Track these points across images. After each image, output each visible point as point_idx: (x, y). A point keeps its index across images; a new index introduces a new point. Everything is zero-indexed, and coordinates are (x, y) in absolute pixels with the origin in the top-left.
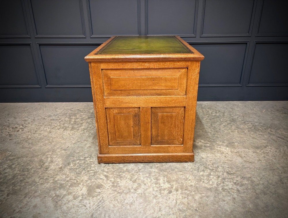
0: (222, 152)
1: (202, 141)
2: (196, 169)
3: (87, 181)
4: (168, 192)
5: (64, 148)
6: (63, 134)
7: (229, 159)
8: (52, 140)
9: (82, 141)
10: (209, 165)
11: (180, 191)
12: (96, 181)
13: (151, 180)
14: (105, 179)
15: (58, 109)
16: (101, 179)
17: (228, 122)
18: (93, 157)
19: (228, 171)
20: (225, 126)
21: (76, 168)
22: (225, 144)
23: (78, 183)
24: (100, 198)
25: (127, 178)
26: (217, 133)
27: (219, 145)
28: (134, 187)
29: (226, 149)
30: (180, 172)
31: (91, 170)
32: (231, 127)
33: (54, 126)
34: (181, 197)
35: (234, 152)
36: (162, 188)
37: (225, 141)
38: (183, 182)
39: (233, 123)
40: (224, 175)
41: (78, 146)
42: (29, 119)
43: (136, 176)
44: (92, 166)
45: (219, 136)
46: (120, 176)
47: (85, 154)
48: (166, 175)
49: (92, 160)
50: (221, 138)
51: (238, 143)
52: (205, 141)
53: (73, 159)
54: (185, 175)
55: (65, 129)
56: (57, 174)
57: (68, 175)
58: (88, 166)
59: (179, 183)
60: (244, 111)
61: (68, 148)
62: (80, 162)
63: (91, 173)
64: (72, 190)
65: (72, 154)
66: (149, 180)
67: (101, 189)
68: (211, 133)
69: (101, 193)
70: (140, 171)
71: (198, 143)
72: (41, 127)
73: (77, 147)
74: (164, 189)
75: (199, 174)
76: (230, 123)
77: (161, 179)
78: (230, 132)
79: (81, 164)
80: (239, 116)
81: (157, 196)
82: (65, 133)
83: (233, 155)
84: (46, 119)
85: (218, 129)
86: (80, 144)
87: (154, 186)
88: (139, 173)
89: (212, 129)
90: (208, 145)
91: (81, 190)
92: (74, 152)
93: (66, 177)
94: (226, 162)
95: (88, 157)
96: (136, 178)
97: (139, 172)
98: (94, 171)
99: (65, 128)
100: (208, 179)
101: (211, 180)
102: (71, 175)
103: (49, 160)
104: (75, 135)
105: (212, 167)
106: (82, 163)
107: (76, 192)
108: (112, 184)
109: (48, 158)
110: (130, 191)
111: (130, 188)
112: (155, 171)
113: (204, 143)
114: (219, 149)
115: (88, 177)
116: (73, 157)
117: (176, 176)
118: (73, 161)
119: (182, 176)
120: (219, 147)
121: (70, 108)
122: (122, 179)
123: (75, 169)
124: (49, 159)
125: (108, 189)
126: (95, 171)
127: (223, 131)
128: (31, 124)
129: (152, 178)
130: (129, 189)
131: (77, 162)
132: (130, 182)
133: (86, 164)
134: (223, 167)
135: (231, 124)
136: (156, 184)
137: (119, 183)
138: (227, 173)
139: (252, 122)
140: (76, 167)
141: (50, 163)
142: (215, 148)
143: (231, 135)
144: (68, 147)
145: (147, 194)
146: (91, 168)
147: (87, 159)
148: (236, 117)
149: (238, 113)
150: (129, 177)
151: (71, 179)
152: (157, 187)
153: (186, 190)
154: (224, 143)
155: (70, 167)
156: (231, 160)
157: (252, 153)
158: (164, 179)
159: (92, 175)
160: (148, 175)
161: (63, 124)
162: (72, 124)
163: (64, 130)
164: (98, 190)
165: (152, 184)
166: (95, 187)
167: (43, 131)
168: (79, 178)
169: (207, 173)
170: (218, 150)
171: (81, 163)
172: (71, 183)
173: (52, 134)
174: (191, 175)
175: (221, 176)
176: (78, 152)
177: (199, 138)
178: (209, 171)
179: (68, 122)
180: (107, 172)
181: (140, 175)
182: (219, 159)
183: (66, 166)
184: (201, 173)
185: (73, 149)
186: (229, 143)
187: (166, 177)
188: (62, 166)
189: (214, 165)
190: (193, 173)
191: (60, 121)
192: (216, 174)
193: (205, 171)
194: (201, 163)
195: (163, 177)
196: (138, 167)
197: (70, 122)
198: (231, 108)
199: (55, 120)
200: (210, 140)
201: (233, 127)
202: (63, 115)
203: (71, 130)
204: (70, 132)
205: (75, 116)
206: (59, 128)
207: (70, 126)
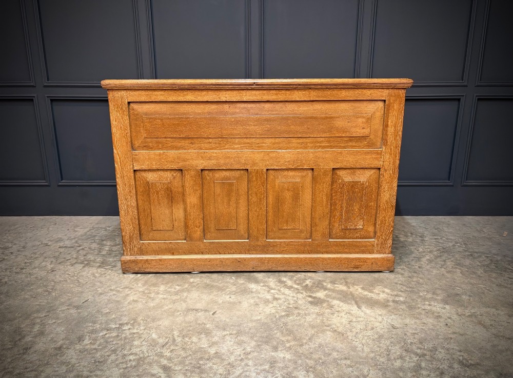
0: (437, 315)
1: (387, 290)
2: (382, 352)
5: (76, 304)
6: (80, 274)
7: (458, 330)
8: (54, 286)
9: (118, 289)
10: (411, 343)
15: (80, 227)
17: (436, 253)
18: (139, 324)
19: (461, 358)
20: (430, 261)
21: (95, 349)
22: (439, 298)
26: (415, 275)
27: (425, 299)
29: (445, 308)
30: (346, 359)
31: (132, 354)
32: (443, 263)
33: (63, 259)
35: (464, 315)
37: (439, 292)
39: (446, 255)
40: (453, 368)
41: (109, 300)
42: (14, 246)
43: (240, 368)
44: (136, 343)
45: (421, 280)
46: (199, 368)
47: (121, 316)
48: (311, 367)
49: (137, 329)
50: (426, 284)
51: (470, 296)
52: (392, 290)
53: (91, 328)
54: (358, 368)
55: (87, 265)
56: (47, 364)
57: (73, 366)
58: (125, 344)
60: (464, 234)
61: (85, 304)
62: (107, 335)
63: (130, 360)
65: (92, 316)
70: (249, 357)
71: (379, 294)
72: (36, 262)
73: (106, 301)
75: (393, 364)
76: (441, 256)
78: (445, 273)
79: (109, 340)
80: (457, 243)
82: (84, 273)
83: (463, 321)
84: (49, 246)
85: (417, 267)
86: (114, 295)
88: (246, 361)
89: (405, 267)
90: (401, 299)
92: (98, 311)
93: (66, 371)
94: (451, 338)
95: (127, 324)
97: (246, 358)
98: (138, 357)
99: (86, 262)
102: (80, 366)
103: (35, 330)
104: (106, 276)
105: (421, 349)
106: (112, 337)
109: (34, 324)
112: (284, 358)
113: (391, 295)
114: (429, 308)
115: (122, 370)
116: (94, 322)
117: (337, 371)
118: (93, 332)
119: (351, 369)
120: (427, 303)
121: (104, 226)
124: (37, 328)
126: (142, 355)
127: (427, 270)
128: (16, 256)
131: (101, 334)
133: (121, 339)
134: (448, 350)
135: (444, 258)
138: (461, 363)
139: (487, 254)
140: (95, 346)
141: (35, 337)
142: (419, 306)
143: (448, 278)
144: (86, 301)
146: (131, 349)
147: (124, 328)
148: (451, 244)
149: (452, 238)
150: (221, 371)
154: (437, 295)
155: (81, 347)
156: (462, 332)
157: (507, 317)
159: (131, 367)
160: (267, 367)
161: (84, 256)
162: (103, 255)
163: (84, 267)
167: (37, 269)
169: (413, 364)
170: (427, 311)
171: (109, 337)
173: (55, 275)
174: (372, 367)
175: (447, 370)
176: (107, 313)
177: (379, 284)
178: (415, 359)
179: (96, 251)
180: (169, 359)
181: (248, 367)
182: (432, 329)
183: (72, 343)
184: (398, 363)
185: (95, 306)
186: (449, 296)
187: (313, 372)
188: (64, 344)
189: (426, 345)
190: (378, 363)
191: (79, 248)
192: (434, 366)
193: (406, 358)
194: (392, 338)
195: (305, 372)
196: (243, 348)
197: (100, 252)
198: (434, 227)
199: (69, 247)
200: (405, 288)
201: (449, 263)
202: (86, 239)
203: (99, 267)
204: (95, 271)
205: (111, 241)
206: (74, 263)
207: (99, 259)
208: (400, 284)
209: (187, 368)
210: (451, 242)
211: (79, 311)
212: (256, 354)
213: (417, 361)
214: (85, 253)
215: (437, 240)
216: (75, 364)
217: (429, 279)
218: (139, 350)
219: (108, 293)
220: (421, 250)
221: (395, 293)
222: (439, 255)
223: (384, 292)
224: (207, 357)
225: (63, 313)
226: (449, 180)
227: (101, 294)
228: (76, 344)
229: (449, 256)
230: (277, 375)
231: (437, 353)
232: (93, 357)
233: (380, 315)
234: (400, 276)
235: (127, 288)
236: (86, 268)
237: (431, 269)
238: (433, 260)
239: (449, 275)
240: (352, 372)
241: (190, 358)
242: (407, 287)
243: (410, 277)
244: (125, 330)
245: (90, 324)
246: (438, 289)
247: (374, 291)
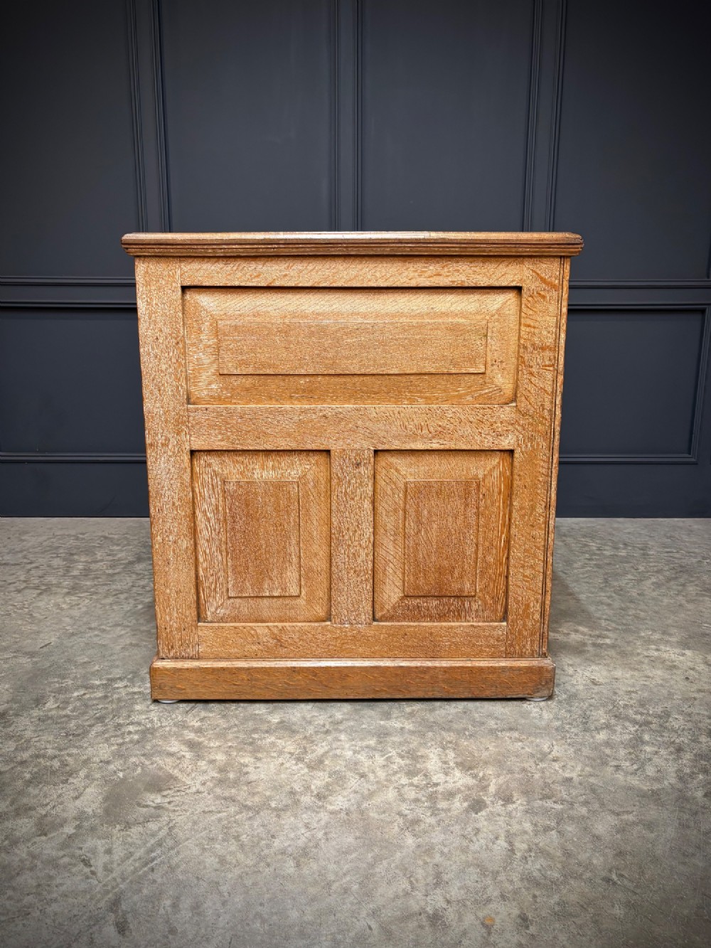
0: (670, 664)
1: (581, 628)
2: (575, 719)
3: (108, 762)
4: (466, 804)
5: (28, 650)
6: (34, 605)
7: (706, 686)
9: (103, 627)
10: (626, 705)
11: (519, 803)
12: (147, 763)
13: (388, 759)
14: (188, 755)
15: (30, 534)
16: (171, 755)
17: (668, 573)
20: (658, 585)
21: (65, 716)
22: (673, 639)
23: (68, 768)
24: (160, 829)
25: (281, 753)
26: (632, 606)
27: (649, 641)
28: (313, 787)
29: (683, 655)
30: (511, 729)
31: (132, 723)
32: (680, 588)
34: (528, 826)
36: (440, 789)
37: (673, 631)
38: (526, 765)
39: (685, 576)
40: (699, 742)
41: (87, 644)
43: (324, 744)
44: (138, 707)
45: (642, 614)
46: (251, 744)
47: (111, 667)
48: (450, 742)
50: (651, 620)
52: (592, 628)
53: (57, 685)
54: (532, 742)
55: (45, 590)
57: (28, 741)
58: (121, 708)
59: (511, 772)
61: (45, 650)
62: (88, 696)
63: (130, 733)
64: (36, 796)
65: (59, 667)
66: (380, 760)
67: (165, 793)
68: (609, 605)
69: (167, 810)
70: (341, 728)
71: (568, 634)
73: (82, 645)
74: (450, 795)
75: (593, 737)
76: (676, 578)
77: (431, 755)
78: (684, 602)
79: (90, 703)
80: (704, 558)
81: (416, 821)
82: (41, 604)
85: (635, 594)
86: (97, 635)
87: (404, 781)
88: (334, 734)
90: (608, 641)
91: (77, 798)
92: (69, 660)
93: (16, 749)
94: (695, 699)
95: (121, 679)
96: (320, 751)
97: (336, 730)
98: (143, 727)
99: (43, 588)
100: (637, 756)
101: (650, 760)
102: (39, 740)
104: (80, 608)
105: (642, 714)
106: (96, 699)
107: (52, 804)
108: (216, 775)
110: (297, 802)
111: (297, 787)
112: (402, 729)
113: (590, 635)
114: (656, 654)
115: (116, 747)
116: (63, 677)
117: (496, 747)
118: (61, 690)
119: (520, 744)
120: (653, 647)
121: (73, 532)
122: (259, 755)
123: (64, 719)
125: (198, 792)
126: (149, 725)
127: (653, 599)
129: (393, 753)
130: (292, 793)
131: (76, 694)
132: (294, 768)
133: (112, 702)
134: (690, 715)
135: (682, 580)
136: (411, 773)
137: (250, 769)
140: (67, 712)
142: (639, 651)
143: (689, 610)
144: (46, 646)
145: (371, 814)
146: (129, 716)
147: (116, 686)
148: (694, 560)
149: (696, 550)
151: (37, 756)
152: (417, 787)
153: (545, 797)
154: (670, 635)
155: (41, 713)
158: (443, 757)
159: (131, 741)
160: (372, 742)
161: (40, 577)
162: (75, 577)
163: (40, 594)
164: (156, 799)
165: (396, 773)
166: (140, 785)
168: (74, 751)
169: (627, 737)
170: (652, 659)
171: (90, 699)
172: (35, 770)
174: (556, 740)
175: (688, 745)
176: (85, 662)
177: (568, 619)
178: (632, 729)
179: (61, 570)
180: (199, 731)
181: (339, 743)
182: (662, 685)
183: (24, 708)
184: (602, 736)
185: (63, 653)
186: (690, 637)
187: (454, 749)
188: (11, 708)
189: (651, 708)
190: (568, 735)
191: (29, 567)
192: (666, 739)
193: (616, 728)
194: (592, 698)
195: (440, 749)
196: (329, 715)
197: (68, 571)
198: (665, 535)
199: (12, 565)
200: (614, 625)
201: (691, 589)
202: (43, 553)
203: (68, 593)
204: (61, 600)
205: (87, 555)
206: (23, 589)
207: (67, 583)
208: (605, 619)
209: (230, 744)
210: (695, 557)
211: (34, 660)
212: (352, 723)
213: (636, 731)
214: (40, 573)
215: (671, 554)
216: (31, 738)
217: (656, 612)
218: (144, 717)
219: (85, 632)
220: (641, 568)
221: (597, 633)
222: (673, 576)
223: (576, 631)
224: (266, 728)
225: (5, 663)
226: (690, 454)
227: (73, 634)
228: (32, 709)
229: (692, 577)
230: (390, 754)
231: (671, 719)
232: (63, 728)
233: (571, 665)
234: (605, 608)
235: (119, 625)
236: (44, 597)
237: (659, 597)
238: (663, 584)
239: (690, 606)
240: (523, 748)
241: (236, 729)
242: (618, 624)
243: (622, 609)
244: (118, 688)
245: (56, 680)
246: (673, 626)
247: (560, 630)
